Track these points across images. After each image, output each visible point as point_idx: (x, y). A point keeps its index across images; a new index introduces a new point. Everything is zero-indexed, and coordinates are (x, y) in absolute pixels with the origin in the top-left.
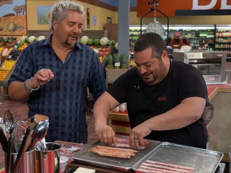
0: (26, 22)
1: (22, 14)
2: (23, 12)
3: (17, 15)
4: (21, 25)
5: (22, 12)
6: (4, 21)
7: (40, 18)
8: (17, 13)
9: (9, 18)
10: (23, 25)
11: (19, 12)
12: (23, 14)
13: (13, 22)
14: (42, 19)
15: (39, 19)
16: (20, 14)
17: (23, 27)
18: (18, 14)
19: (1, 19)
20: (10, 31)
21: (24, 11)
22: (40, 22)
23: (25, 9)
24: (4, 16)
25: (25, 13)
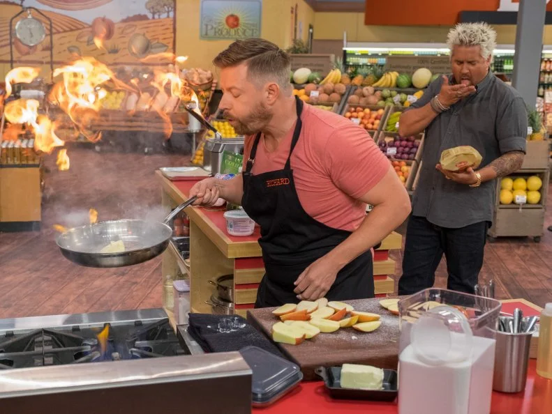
0: (172, 35)
1: (164, 16)
2: (168, 12)
3: (153, 18)
4: (161, 41)
5: (165, 12)
6: (122, 32)
7: (207, 25)
8: (154, 13)
9: (133, 26)
10: (165, 42)
11: (159, 12)
12: (168, 17)
13: (144, 35)
14: (209, 27)
15: (204, 27)
16: (159, 15)
17: (165, 46)
18: (156, 16)
19: (116, 26)
20: (133, 54)
21: (170, 9)
22: (206, 34)
23: (172, 5)
24: (124, 21)
25: (171, 14)
